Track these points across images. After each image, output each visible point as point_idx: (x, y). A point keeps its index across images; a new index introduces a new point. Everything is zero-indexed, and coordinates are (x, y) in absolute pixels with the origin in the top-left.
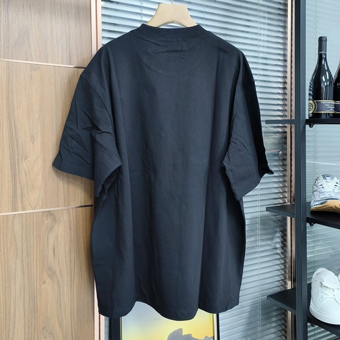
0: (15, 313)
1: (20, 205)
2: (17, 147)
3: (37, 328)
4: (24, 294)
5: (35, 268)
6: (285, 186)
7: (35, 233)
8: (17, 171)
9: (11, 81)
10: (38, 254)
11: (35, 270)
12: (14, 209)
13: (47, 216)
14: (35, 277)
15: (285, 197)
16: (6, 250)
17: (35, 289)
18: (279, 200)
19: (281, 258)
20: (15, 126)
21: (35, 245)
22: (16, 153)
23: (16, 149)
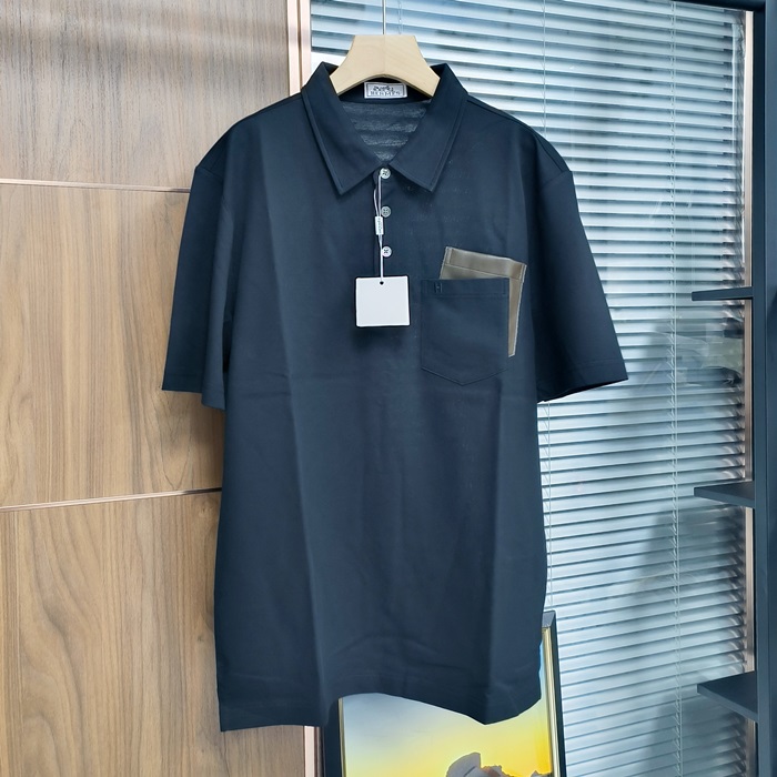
0: (142, 699)
1: (148, 481)
2: (141, 362)
3: (188, 731)
4: (159, 662)
5: (180, 608)
6: (739, 442)
7: (179, 537)
8: (141, 413)
9: (126, 230)
10: (187, 581)
11: (180, 614)
12: (138, 489)
13: (203, 503)
14: (181, 627)
15: (741, 466)
16: (121, 571)
17: (182, 651)
18: (726, 472)
19: (733, 604)
20: (135, 321)
21: (180, 562)
22: (139, 374)
23: (138, 368)
